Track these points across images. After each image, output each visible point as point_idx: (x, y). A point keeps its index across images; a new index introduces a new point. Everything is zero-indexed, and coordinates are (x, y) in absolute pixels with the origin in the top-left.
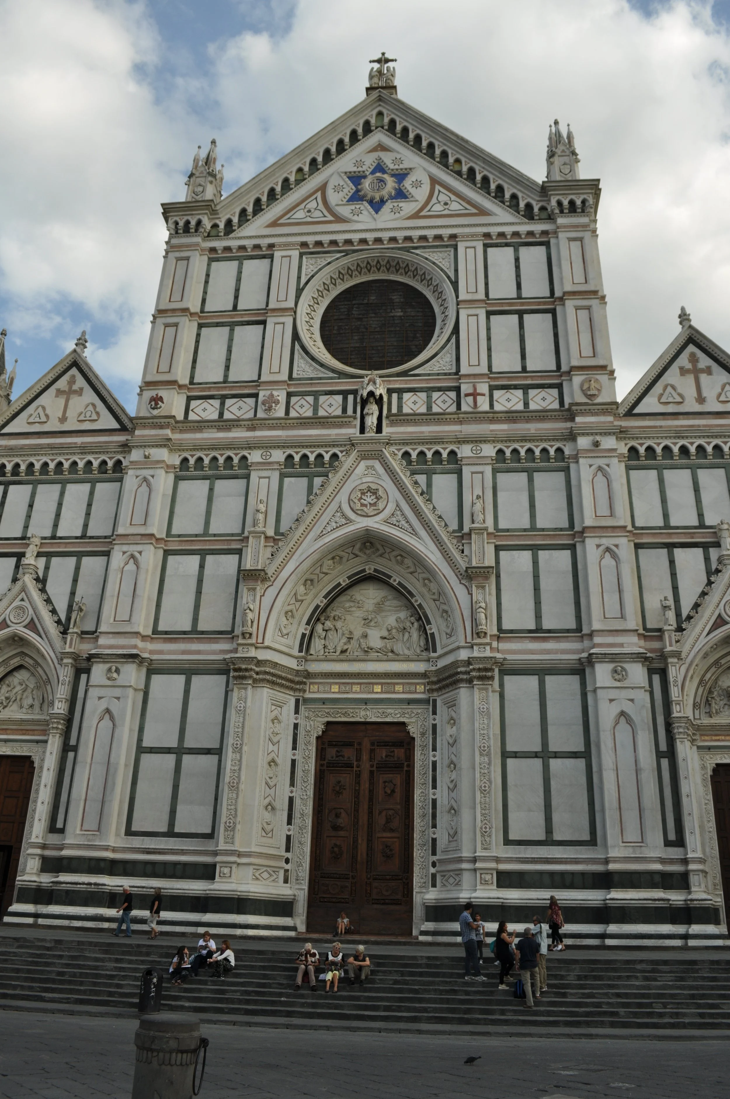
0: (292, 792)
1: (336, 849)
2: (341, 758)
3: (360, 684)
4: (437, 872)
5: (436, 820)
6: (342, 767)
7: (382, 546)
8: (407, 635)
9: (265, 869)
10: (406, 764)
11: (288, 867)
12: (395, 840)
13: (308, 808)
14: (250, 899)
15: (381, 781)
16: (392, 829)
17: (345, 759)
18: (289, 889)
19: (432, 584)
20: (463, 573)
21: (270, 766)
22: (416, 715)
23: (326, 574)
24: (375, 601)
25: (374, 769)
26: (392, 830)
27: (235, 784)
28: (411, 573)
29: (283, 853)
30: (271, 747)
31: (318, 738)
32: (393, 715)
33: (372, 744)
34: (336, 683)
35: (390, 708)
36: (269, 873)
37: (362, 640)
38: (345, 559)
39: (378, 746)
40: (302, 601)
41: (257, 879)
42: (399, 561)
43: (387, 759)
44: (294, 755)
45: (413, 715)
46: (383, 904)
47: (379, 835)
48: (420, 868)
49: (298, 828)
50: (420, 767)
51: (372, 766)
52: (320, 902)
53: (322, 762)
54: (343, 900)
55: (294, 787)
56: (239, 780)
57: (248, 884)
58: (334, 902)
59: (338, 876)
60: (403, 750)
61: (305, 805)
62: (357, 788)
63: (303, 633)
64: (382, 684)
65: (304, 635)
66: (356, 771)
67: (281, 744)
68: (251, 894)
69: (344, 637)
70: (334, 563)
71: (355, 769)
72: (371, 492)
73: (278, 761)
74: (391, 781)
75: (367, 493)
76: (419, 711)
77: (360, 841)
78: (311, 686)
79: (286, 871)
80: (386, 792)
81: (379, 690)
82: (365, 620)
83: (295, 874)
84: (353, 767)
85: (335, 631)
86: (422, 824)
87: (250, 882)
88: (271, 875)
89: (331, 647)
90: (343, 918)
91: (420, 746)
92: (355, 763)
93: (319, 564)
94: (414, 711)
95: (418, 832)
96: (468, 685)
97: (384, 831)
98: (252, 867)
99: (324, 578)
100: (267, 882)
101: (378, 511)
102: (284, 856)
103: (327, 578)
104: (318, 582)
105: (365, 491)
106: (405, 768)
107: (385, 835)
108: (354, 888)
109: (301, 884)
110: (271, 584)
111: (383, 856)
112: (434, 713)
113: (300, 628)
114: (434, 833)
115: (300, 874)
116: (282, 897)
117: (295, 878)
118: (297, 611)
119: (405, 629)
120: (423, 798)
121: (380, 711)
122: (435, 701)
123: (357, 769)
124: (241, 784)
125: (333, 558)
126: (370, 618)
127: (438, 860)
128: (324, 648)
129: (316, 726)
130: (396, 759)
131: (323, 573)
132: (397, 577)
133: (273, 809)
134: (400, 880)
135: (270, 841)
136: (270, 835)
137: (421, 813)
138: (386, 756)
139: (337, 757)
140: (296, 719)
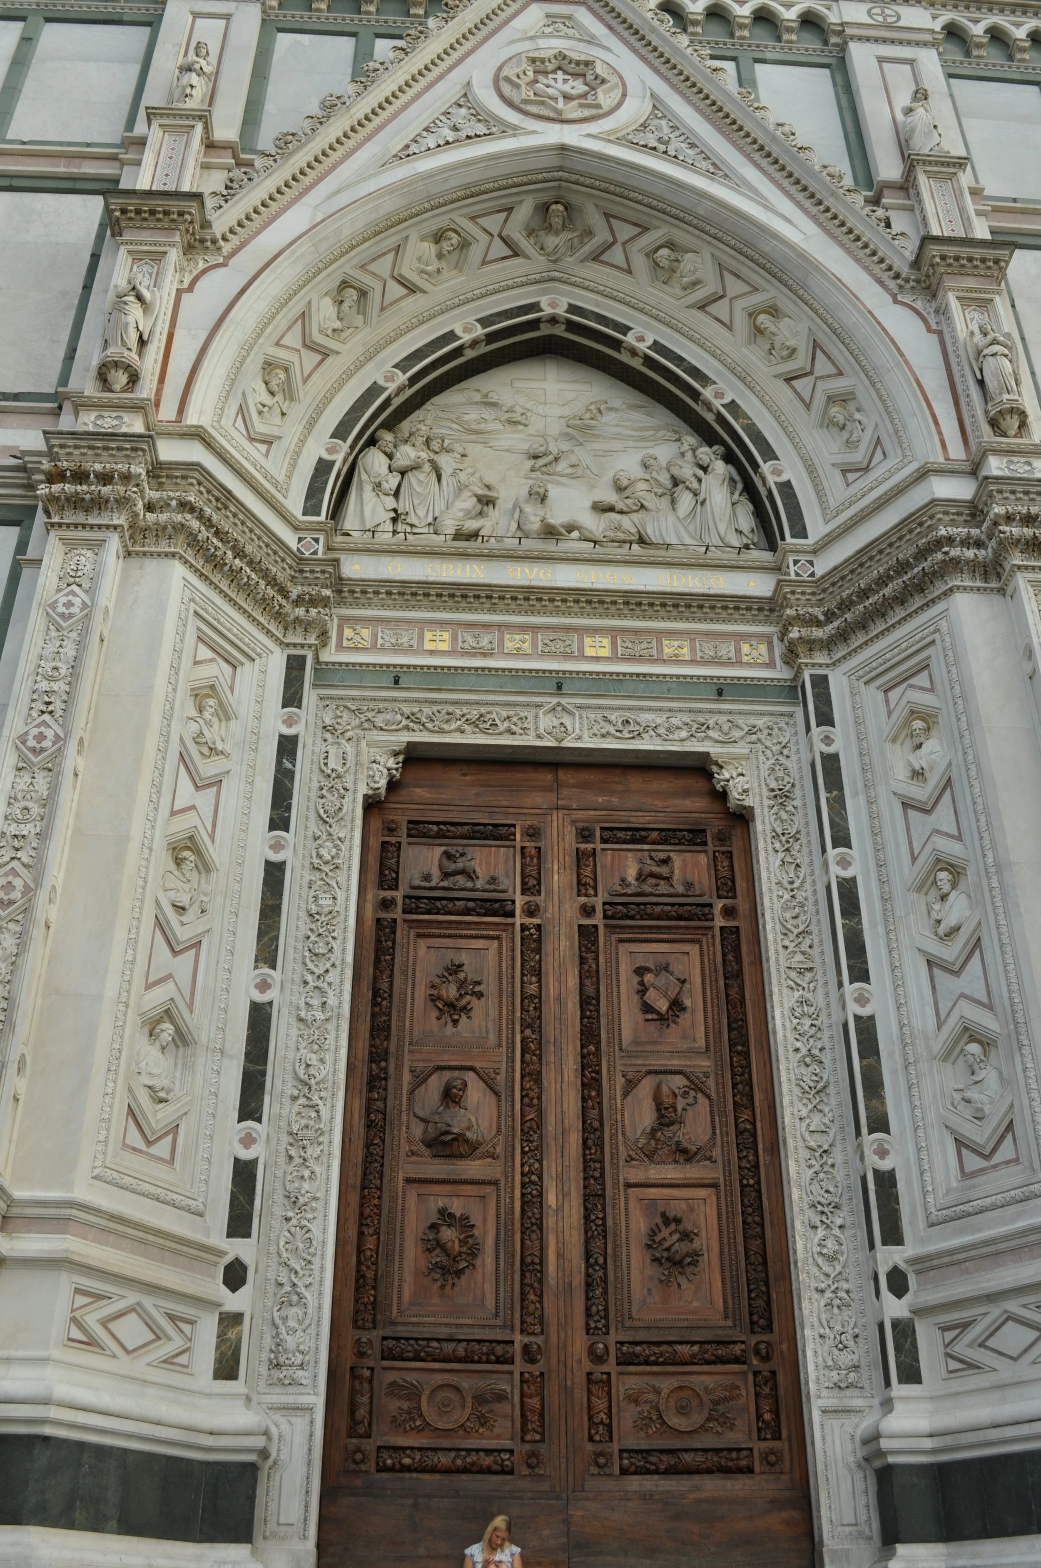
0: (264, 986)
1: (448, 1234)
2: (461, 881)
3: (535, 629)
4: (920, 1312)
5: (882, 1098)
6: (468, 912)
7: (607, 216)
8: (686, 500)
9: (132, 1298)
10: (719, 905)
11: (234, 1302)
12: (702, 1193)
13: (329, 1057)
14: (46, 1439)
15: (625, 969)
16: (684, 1151)
17: (479, 884)
18: (241, 1402)
19: (785, 324)
20: (905, 271)
21: (179, 862)
22: (749, 733)
23: (412, 289)
24: (567, 411)
25: (598, 919)
26: (684, 1154)
27: (16, 895)
28: (702, 307)
29: (218, 1238)
30: (186, 792)
31: (372, 805)
32: (661, 730)
33: (585, 835)
34: (442, 624)
35: (649, 709)
36: (150, 1324)
37: (528, 509)
38: (476, 252)
39: (604, 841)
40: (325, 354)
41: (91, 1343)
42: (664, 263)
43: (647, 888)
44: (277, 846)
45: (737, 734)
46: (671, 1471)
47: (635, 1174)
48: (829, 1304)
49: (285, 1139)
50: (785, 908)
51: (587, 911)
52: (383, 1469)
53: (388, 894)
54: (487, 1461)
55: (273, 967)
56: (38, 881)
57: (44, 1361)
58: (447, 1471)
59: (461, 1350)
60: (703, 859)
61: (318, 1045)
62: (532, 989)
63: (321, 460)
64: (613, 633)
65: (323, 468)
66: (524, 928)
67: (231, 789)
68: (54, 1413)
69: (466, 494)
70: (440, 256)
71: (519, 919)
72: (566, 72)
73: (216, 853)
74: (666, 968)
75: (554, 72)
76: (760, 722)
77: (551, 1198)
78: (348, 632)
79: (230, 1320)
80: (647, 1008)
81: (605, 652)
82: (536, 457)
83: (268, 1342)
84: (512, 914)
85: (433, 475)
86: (816, 1122)
87: (55, 1353)
88: (158, 1336)
89: (419, 516)
90: (493, 1547)
91: (776, 836)
92: (520, 901)
93: (391, 241)
94: (740, 721)
95: (805, 1154)
96: (979, 584)
97: (650, 1156)
98: (66, 1281)
99: (403, 304)
100: (139, 1366)
101: (594, 112)
102: (221, 1253)
103: (413, 305)
104: (382, 309)
105: (550, 67)
106: (719, 922)
107: (655, 1173)
108: (534, 1402)
109: (294, 1383)
110: (221, 260)
111: (656, 1260)
112: (826, 718)
113: (310, 441)
114: (882, 1153)
115: (291, 1342)
116: (209, 1441)
117: (265, 1356)
118: (305, 381)
119: (676, 482)
120: (807, 1022)
121: (613, 718)
122: (820, 683)
123: (528, 921)
124: (42, 896)
125: (438, 237)
126: (555, 451)
127: (913, 1261)
128: (394, 520)
129: (365, 759)
130: (680, 889)
131: (402, 282)
132: (647, 326)
133: (182, 1039)
134: (737, 1360)
135: (162, 1173)
136: (162, 1149)
137: (809, 1080)
138: (641, 877)
139: (446, 875)
140: (289, 722)
